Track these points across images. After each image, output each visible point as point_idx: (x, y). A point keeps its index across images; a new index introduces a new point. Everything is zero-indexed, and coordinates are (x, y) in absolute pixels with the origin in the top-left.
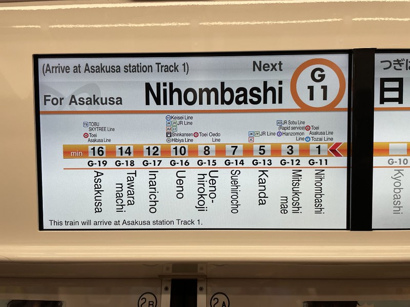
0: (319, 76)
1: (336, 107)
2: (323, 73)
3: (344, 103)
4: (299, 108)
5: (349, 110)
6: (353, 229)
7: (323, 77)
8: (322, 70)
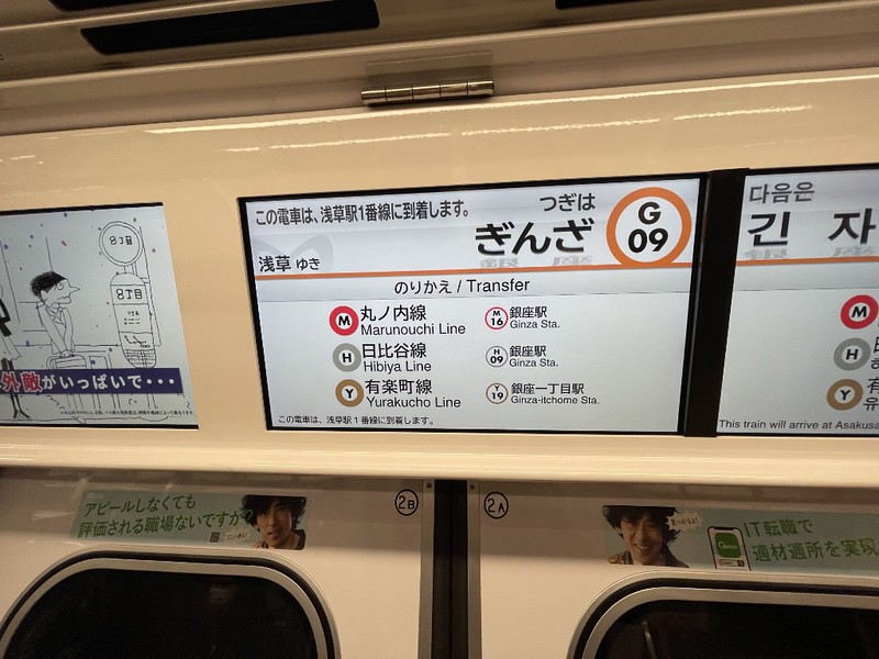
0: (652, 214)
1: (675, 261)
2: (657, 210)
3: (687, 255)
4: (619, 263)
5: (695, 266)
6: (687, 434)
7: (656, 216)
8: (655, 206)
